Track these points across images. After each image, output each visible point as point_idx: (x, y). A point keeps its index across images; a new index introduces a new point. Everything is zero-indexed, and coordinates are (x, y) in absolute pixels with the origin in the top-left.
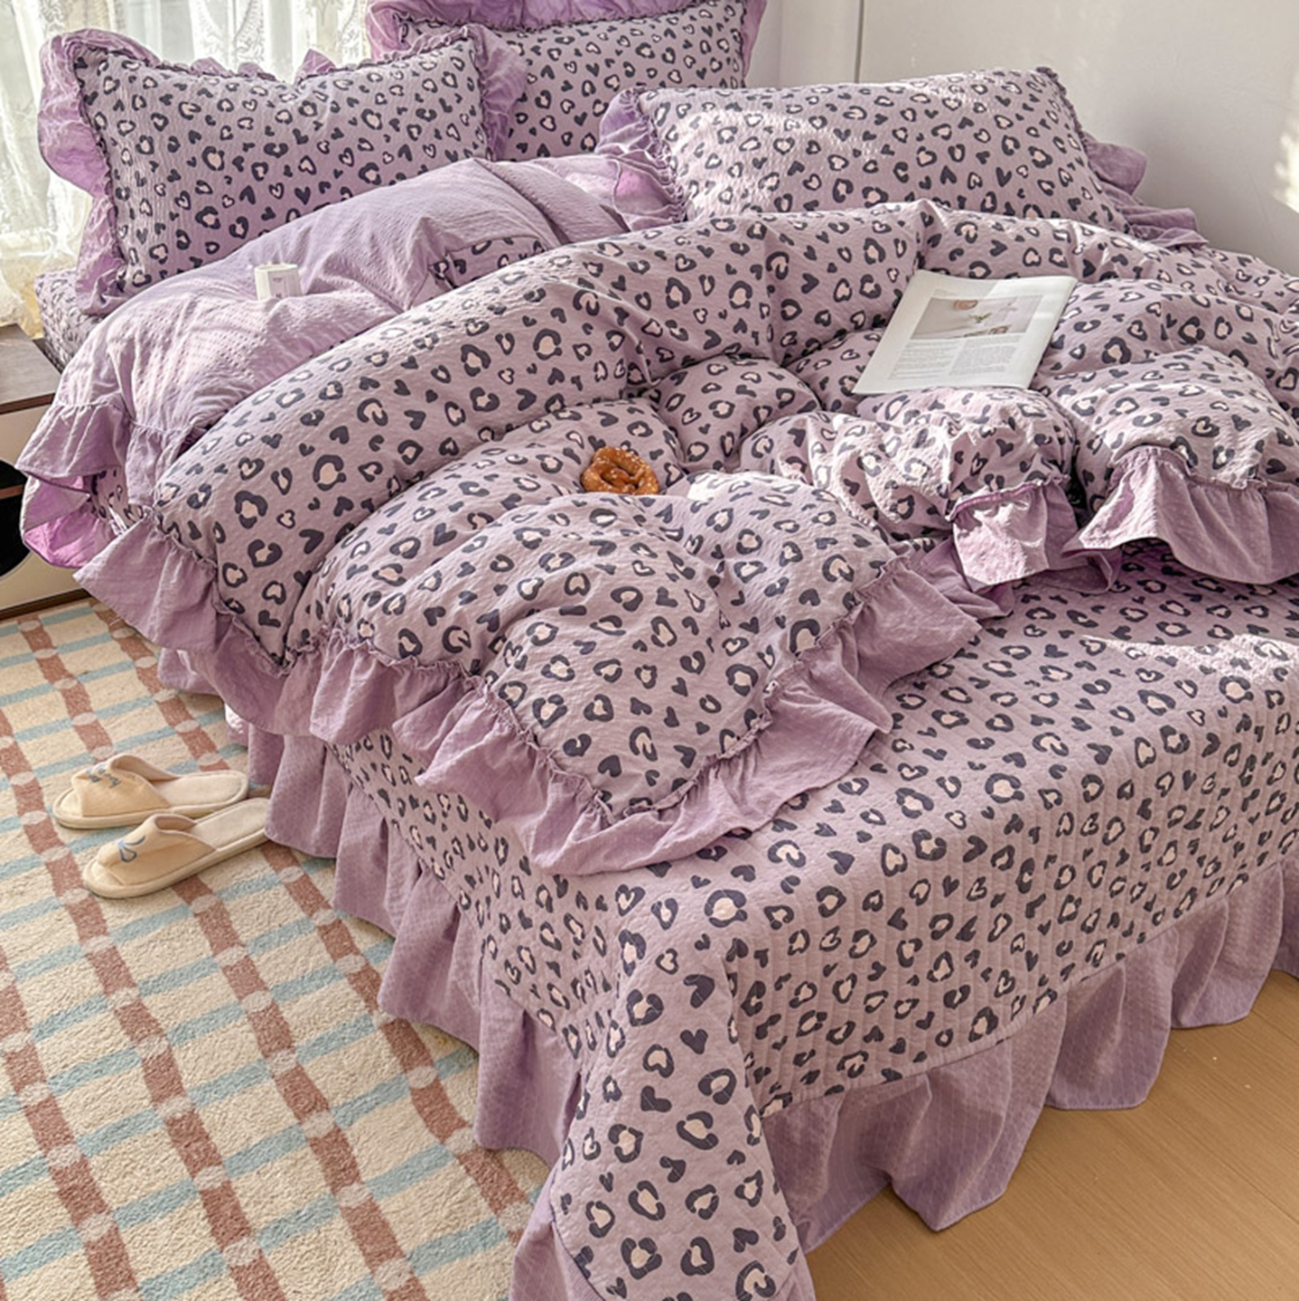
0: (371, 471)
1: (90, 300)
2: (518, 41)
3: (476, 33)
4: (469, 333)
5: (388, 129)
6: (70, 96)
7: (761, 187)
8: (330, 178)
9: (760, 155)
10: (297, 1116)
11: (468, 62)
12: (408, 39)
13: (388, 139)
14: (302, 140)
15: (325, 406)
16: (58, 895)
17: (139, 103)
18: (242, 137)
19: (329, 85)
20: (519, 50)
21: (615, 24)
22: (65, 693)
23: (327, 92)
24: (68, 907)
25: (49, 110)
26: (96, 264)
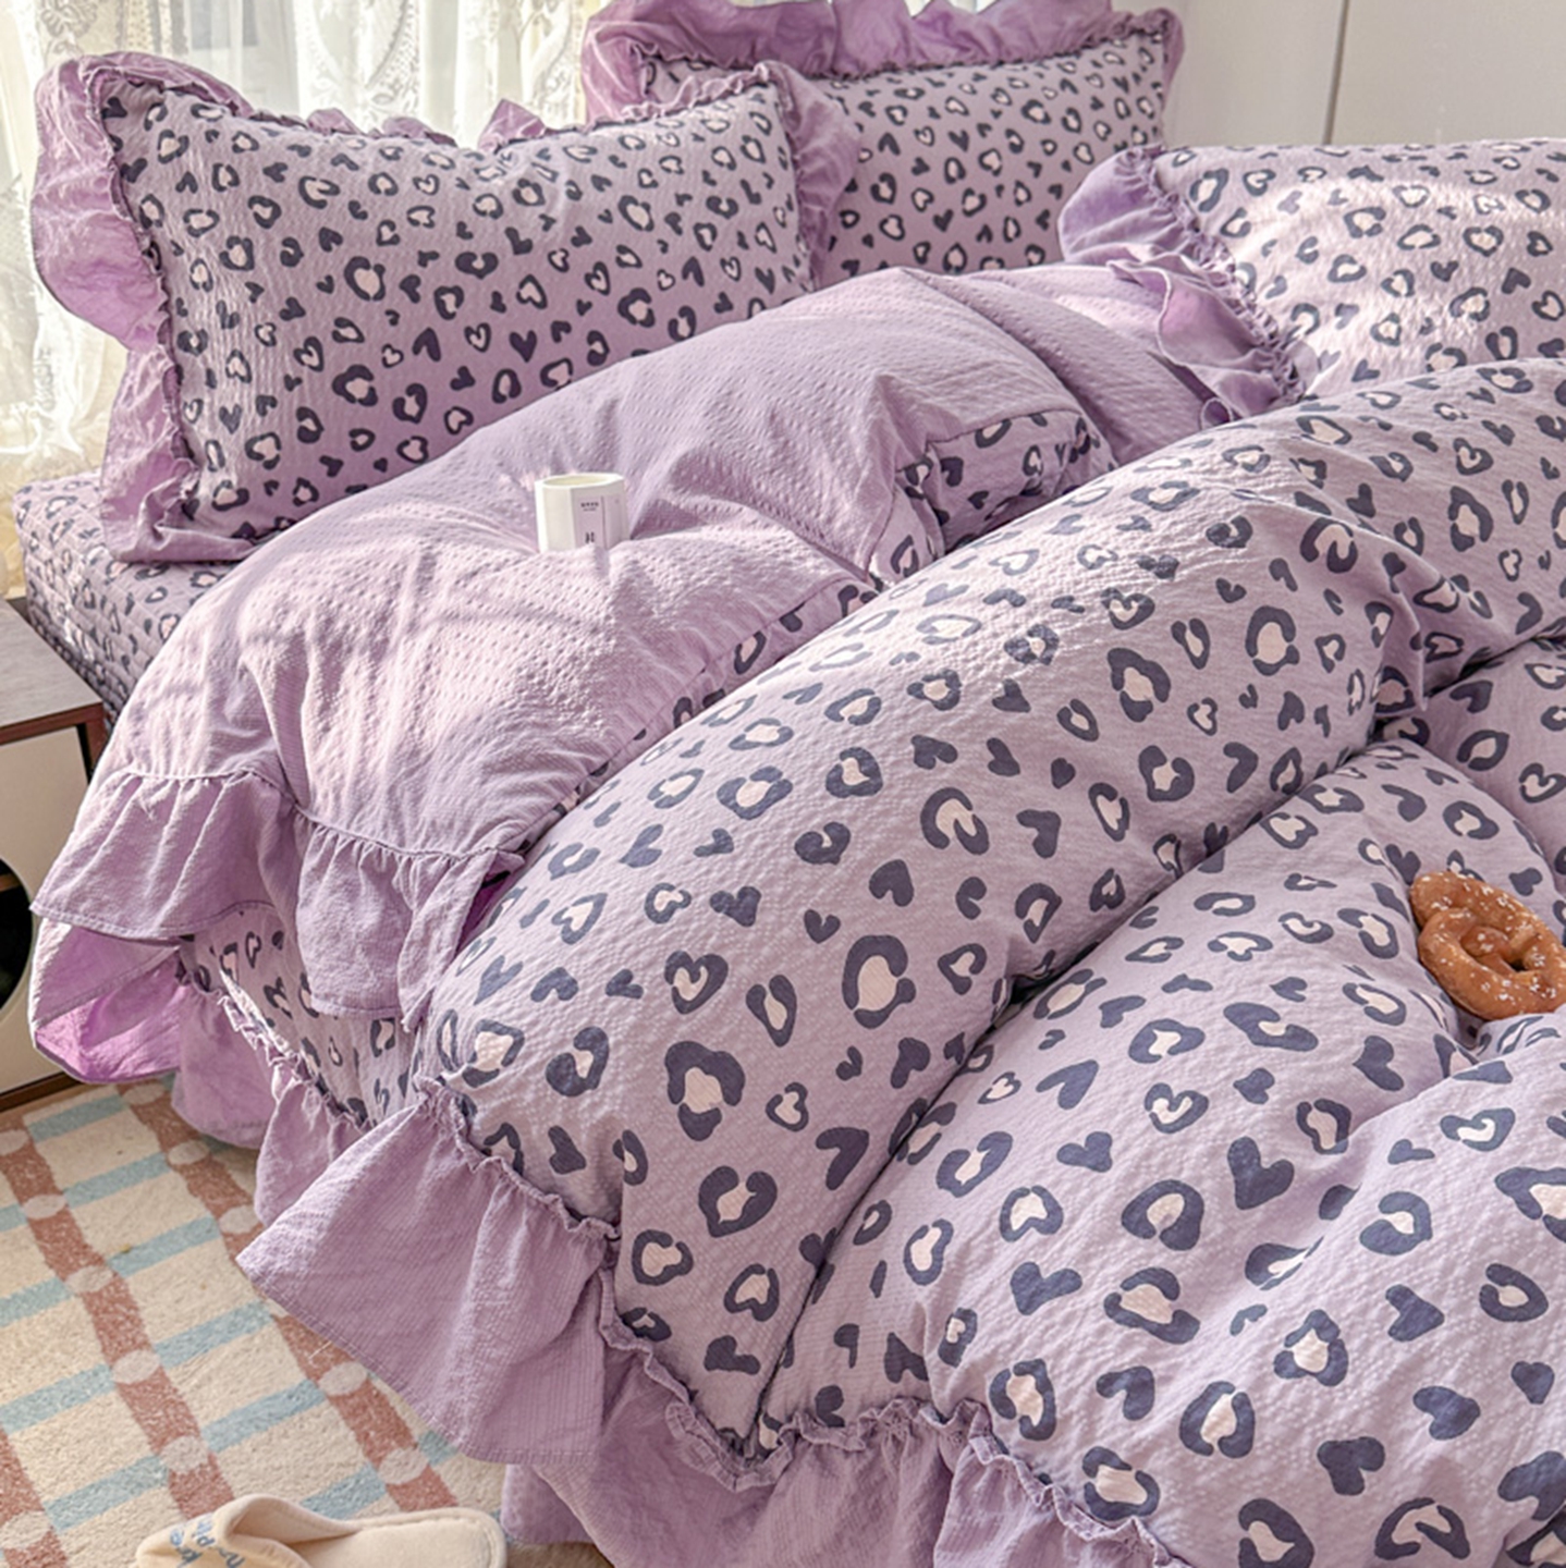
0: (962, 967)
1: (133, 534)
2: (835, 93)
3: (780, 76)
4: (1117, 624)
5: (664, 231)
6: (95, 167)
7: (1457, 314)
8: (568, 313)
9: (1443, 256)
11: (774, 121)
12: (657, 88)
13: (664, 248)
14: (522, 247)
15: (846, 811)
17: (224, 178)
18: (416, 239)
19: (555, 154)
20: (841, 108)
21: (983, 70)
22: (90, 1300)
23: (551, 164)
25: (53, 193)
26: (139, 468)
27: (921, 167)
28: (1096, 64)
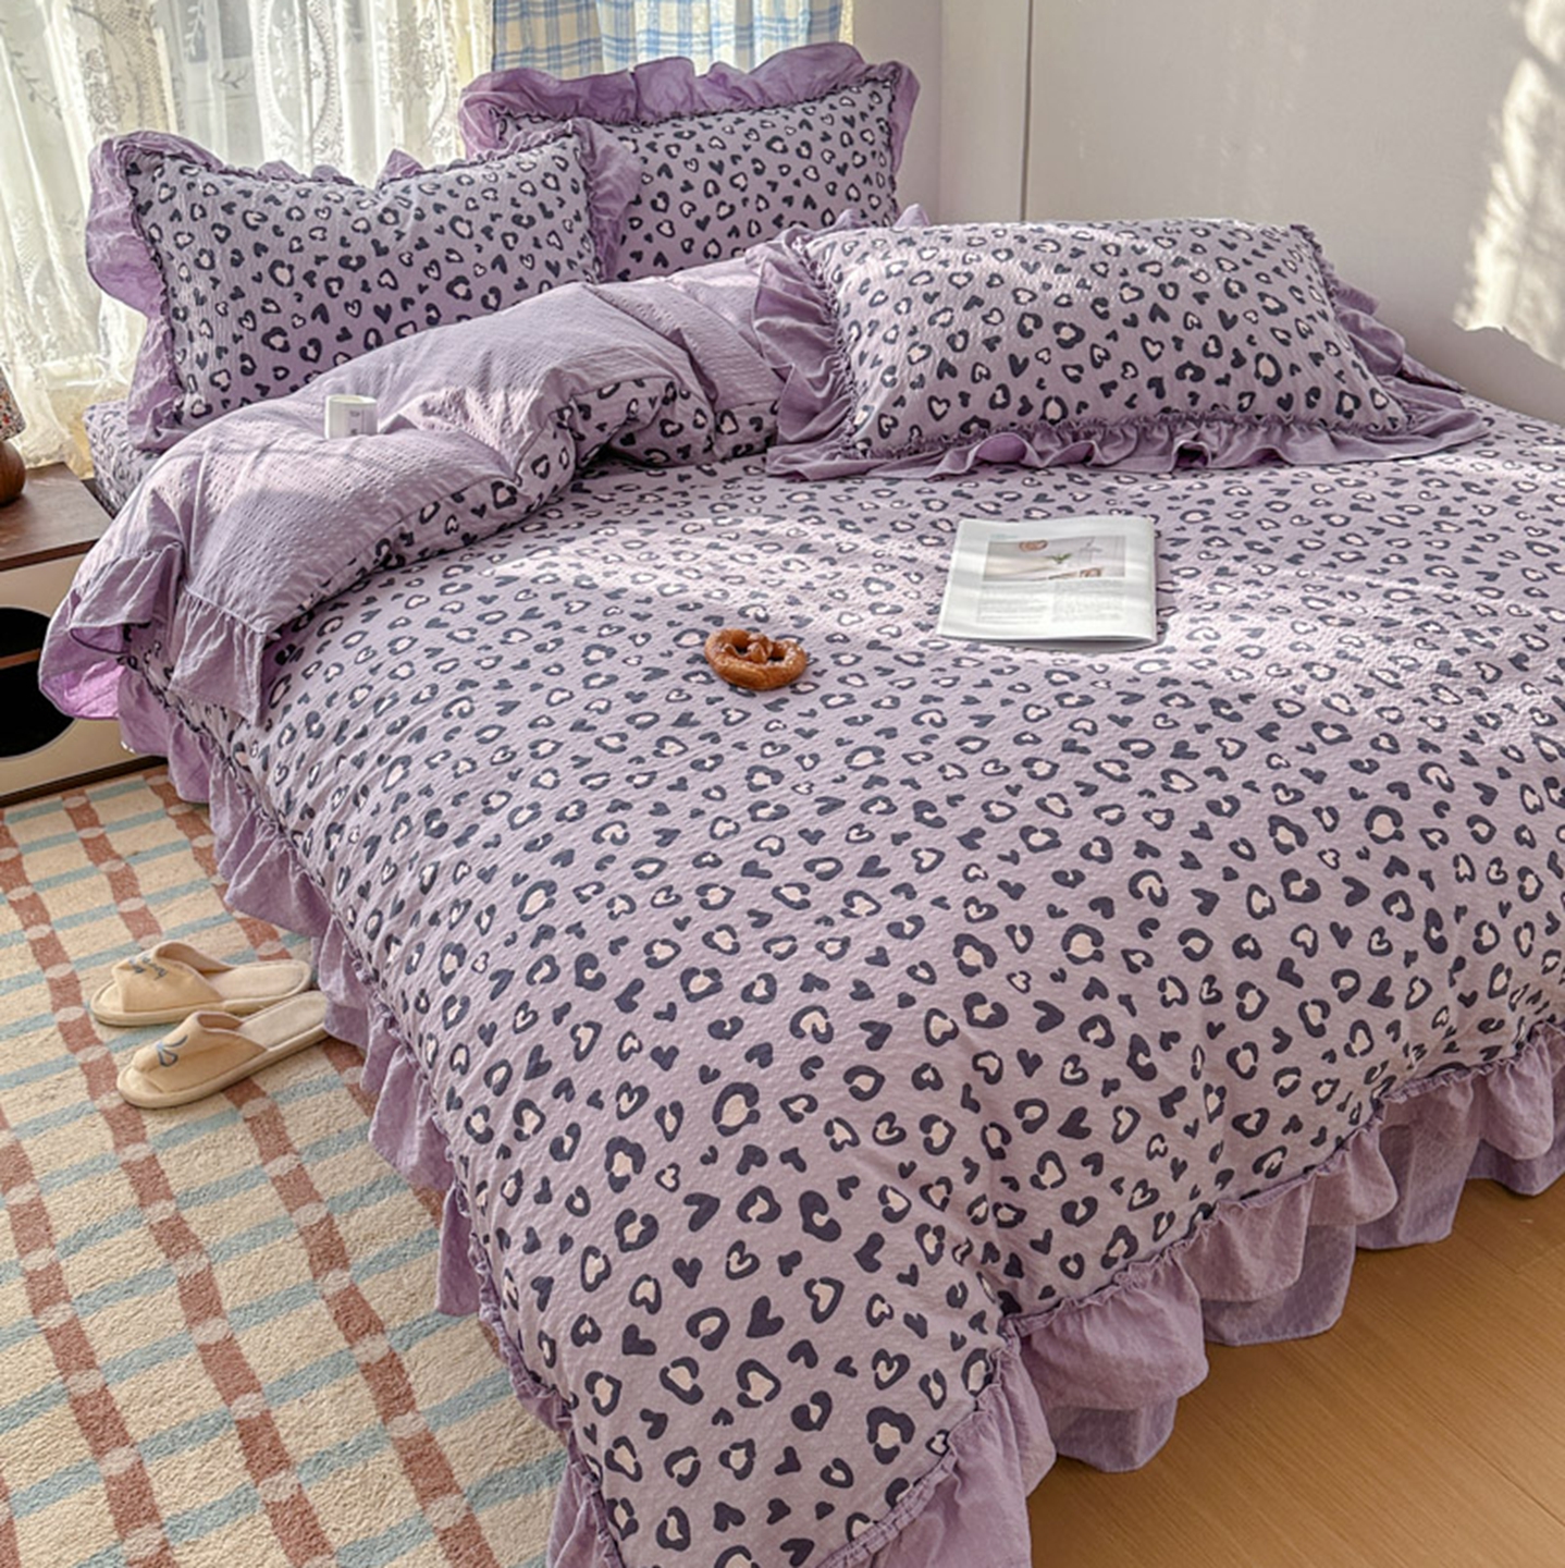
1: (144, 434)
2: (631, 136)
3: (582, 128)
5: (480, 238)
6: (122, 205)
8: (413, 293)
10: (348, 1339)
11: (572, 161)
12: (506, 136)
13: (480, 249)
14: (382, 251)
16: (93, 1098)
17: (198, 212)
18: (314, 248)
19: (413, 188)
20: (631, 146)
21: (742, 115)
22: (110, 876)
23: (411, 197)
24: (104, 1112)
25: (98, 222)
26: (150, 392)
27: (687, 187)
28: (832, 107)
